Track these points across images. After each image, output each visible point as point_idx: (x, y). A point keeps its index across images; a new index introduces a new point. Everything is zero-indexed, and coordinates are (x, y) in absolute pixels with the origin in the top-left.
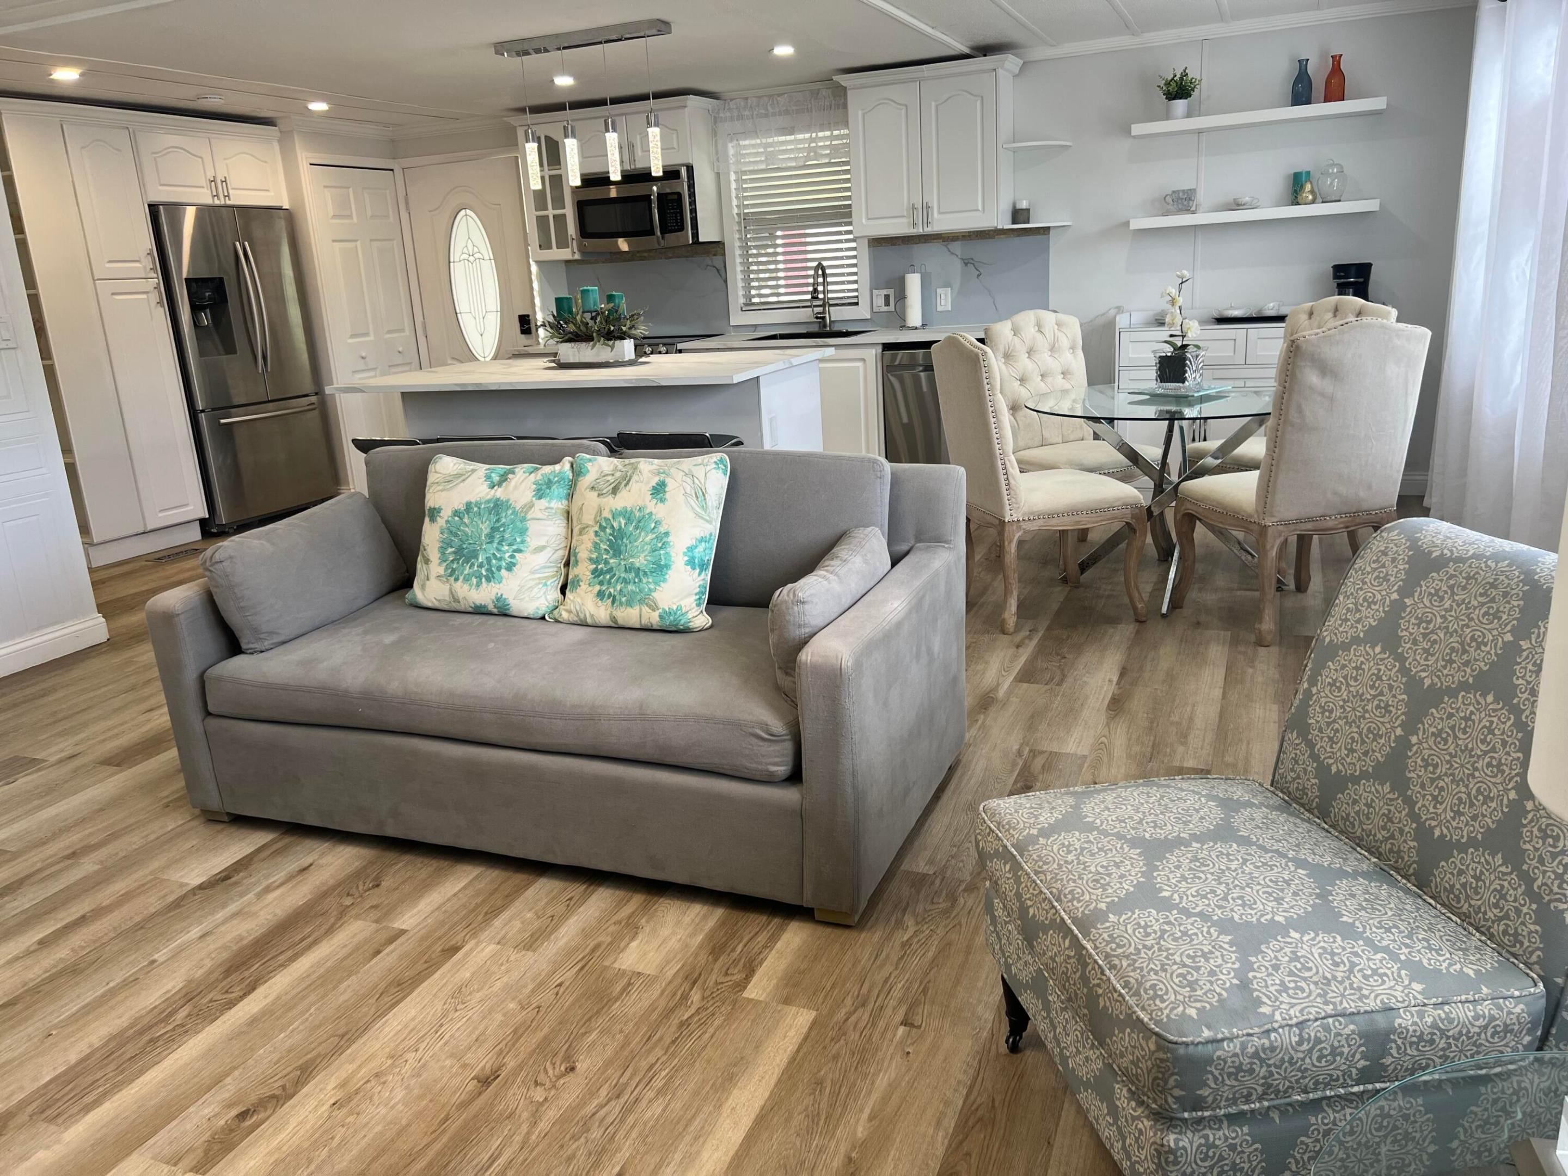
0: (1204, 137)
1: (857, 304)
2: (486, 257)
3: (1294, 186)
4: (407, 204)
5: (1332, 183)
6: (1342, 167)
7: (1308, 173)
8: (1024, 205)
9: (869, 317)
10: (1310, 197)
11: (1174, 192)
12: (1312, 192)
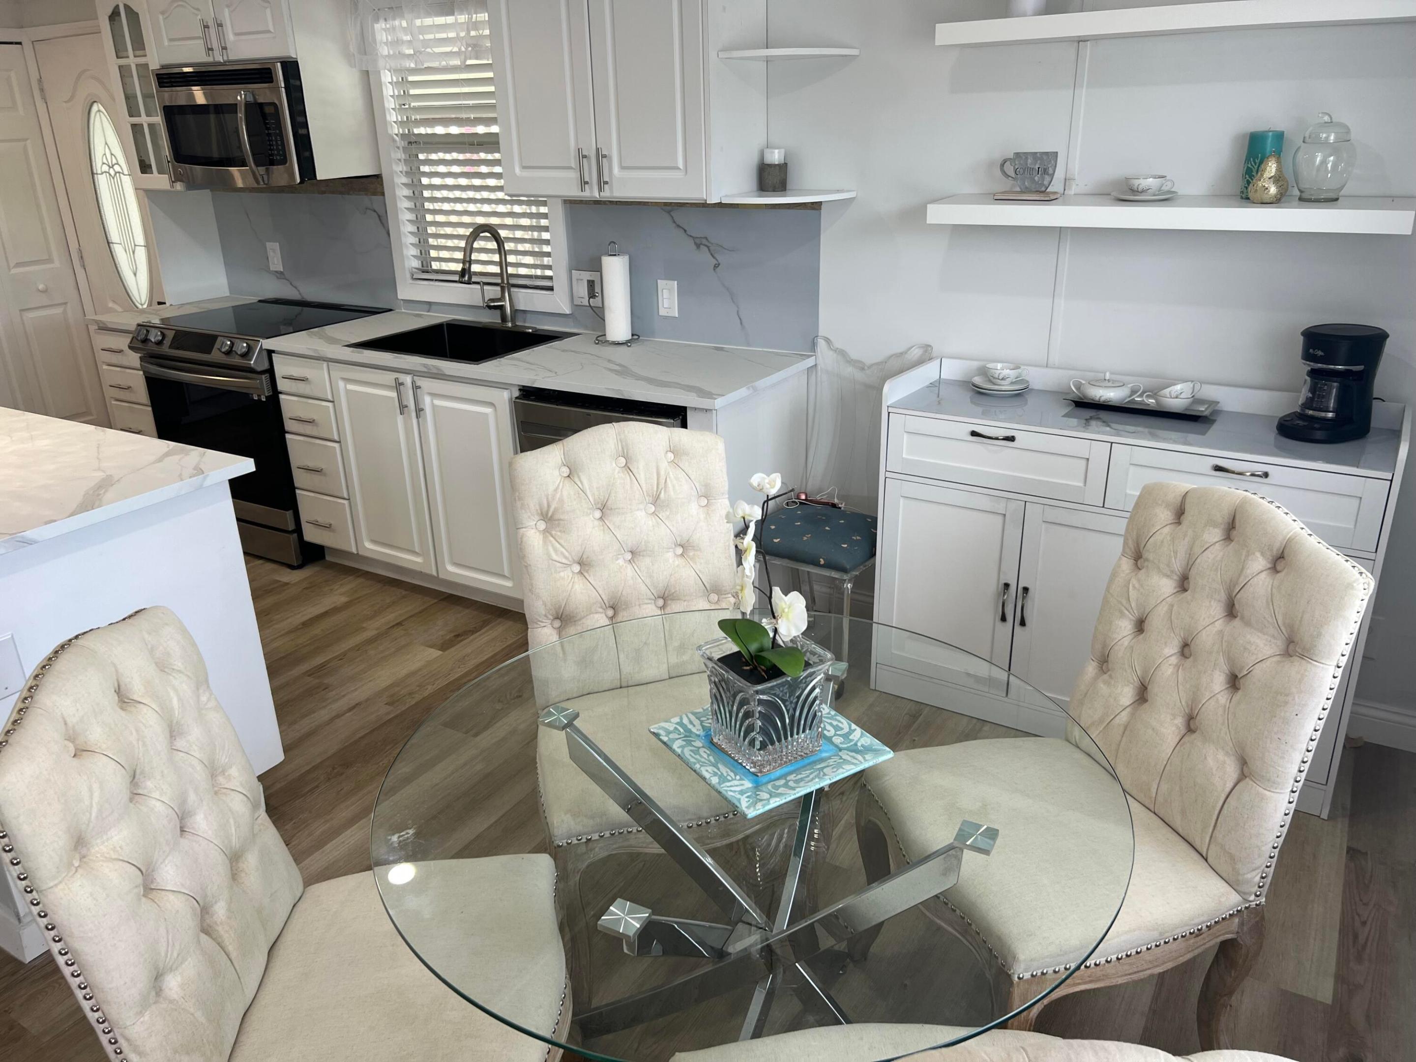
0: (1088, 49)
1: (551, 289)
2: (126, 172)
3: (1247, 160)
4: (42, 90)
5: (1324, 162)
6: (1348, 131)
7: (1280, 136)
8: (775, 157)
9: (568, 312)
10: (1273, 190)
11: (1017, 155)
12: (1278, 179)
